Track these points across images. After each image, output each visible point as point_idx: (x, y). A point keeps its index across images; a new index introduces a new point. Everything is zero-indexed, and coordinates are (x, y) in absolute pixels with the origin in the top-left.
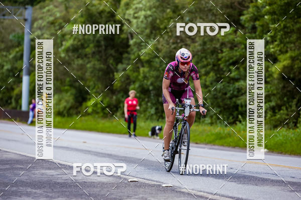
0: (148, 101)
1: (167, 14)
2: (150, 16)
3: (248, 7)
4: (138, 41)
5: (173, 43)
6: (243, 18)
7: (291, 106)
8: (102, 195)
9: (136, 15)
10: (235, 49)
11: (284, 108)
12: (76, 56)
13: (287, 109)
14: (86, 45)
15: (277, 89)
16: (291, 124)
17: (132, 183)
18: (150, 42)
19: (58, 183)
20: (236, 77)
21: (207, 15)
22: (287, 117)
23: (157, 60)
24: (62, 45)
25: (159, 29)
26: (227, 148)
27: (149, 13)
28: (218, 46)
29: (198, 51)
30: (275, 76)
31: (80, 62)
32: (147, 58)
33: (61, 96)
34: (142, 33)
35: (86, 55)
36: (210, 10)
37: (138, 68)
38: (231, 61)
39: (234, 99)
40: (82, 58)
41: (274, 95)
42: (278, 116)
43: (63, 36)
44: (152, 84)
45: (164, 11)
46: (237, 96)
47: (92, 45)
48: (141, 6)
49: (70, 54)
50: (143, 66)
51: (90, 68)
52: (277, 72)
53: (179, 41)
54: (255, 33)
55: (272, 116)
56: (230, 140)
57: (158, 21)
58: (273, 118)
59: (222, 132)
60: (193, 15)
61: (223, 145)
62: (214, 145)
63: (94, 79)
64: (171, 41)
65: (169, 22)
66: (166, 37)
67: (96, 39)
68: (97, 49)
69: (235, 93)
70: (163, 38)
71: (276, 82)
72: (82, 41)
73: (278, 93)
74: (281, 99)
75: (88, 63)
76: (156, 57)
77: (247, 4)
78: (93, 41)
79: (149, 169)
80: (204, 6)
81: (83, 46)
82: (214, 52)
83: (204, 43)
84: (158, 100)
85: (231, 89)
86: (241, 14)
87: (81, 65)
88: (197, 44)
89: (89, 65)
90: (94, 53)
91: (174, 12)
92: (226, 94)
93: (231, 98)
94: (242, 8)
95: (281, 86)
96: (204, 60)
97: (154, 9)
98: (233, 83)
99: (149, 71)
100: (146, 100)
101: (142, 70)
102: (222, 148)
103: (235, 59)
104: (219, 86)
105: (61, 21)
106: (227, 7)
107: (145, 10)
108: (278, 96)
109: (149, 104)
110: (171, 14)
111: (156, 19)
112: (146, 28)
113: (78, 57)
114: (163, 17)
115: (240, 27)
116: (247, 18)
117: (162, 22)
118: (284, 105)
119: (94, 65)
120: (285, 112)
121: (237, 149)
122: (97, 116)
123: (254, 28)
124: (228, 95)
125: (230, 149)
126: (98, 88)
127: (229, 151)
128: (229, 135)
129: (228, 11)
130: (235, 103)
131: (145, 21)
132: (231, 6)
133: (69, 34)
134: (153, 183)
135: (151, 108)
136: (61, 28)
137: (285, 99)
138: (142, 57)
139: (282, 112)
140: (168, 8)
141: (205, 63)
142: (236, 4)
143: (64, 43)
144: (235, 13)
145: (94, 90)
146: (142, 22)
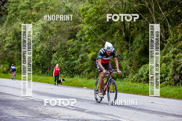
0: (39, 68)
1: (47, 33)
2: (40, 34)
3: (79, 31)
4: (35, 44)
5: (49, 45)
6: (77, 35)
7: (95, 70)
8: (19, 105)
9: (34, 34)
10: (74, 47)
11: (93, 71)
12: (10, 49)
13: (94, 71)
14: (14, 45)
15: (90, 63)
16: (96, 78)
17: (32, 100)
18: (40, 44)
19: (2, 100)
20: (74, 59)
21: (63, 34)
22: (94, 75)
23: (42, 52)
24: (5, 45)
25: (43, 39)
26: (70, 87)
27: (39, 32)
28: (67, 46)
29: (59, 48)
30: (90, 58)
31: (12, 52)
32: (39, 51)
33: (4, 65)
34: (37, 40)
35: (14, 49)
36: (64, 32)
37: (35, 55)
38: (72, 52)
39: (73, 67)
40: (13, 50)
41: (89, 66)
42: (90, 74)
43: (5, 41)
44: (40, 61)
45: (45, 32)
46: (74, 66)
47: (17, 45)
48: (35, 30)
49: (8, 49)
50: (37, 54)
51: (16, 54)
52: (90, 57)
53: (51, 44)
54: (82, 41)
55: (88, 74)
56: (71, 83)
57: (43, 36)
58: (89, 75)
59: (68, 80)
60: (57, 34)
61: (68, 86)
62: (65, 85)
63: (17, 59)
64: (48, 44)
65: (47, 36)
66: (46, 42)
67: (18, 43)
68: (19, 47)
69: (73, 65)
70: (45, 43)
71: (90, 61)
72: (13, 44)
73: (90, 65)
74: (92, 67)
75: (15, 52)
76: (42, 50)
77: (78, 30)
78: (17, 43)
79: (39, 95)
80: (61, 30)
81: (13, 46)
82: (65, 48)
83: (61, 45)
84: (43, 67)
85: (72, 63)
86: (76, 34)
87: (12, 53)
88: (58, 46)
89: (15, 53)
90: (17, 48)
91: (49, 33)
92: (70, 65)
93: (72, 67)
94: (76, 31)
95: (92, 62)
96: (61, 51)
97: (41, 31)
98: (72, 61)
99: (39, 56)
100: (38, 67)
101: (36, 55)
102: (68, 87)
103: (73, 52)
104: (67, 62)
105: (4, 35)
106: (71, 31)
107: (37, 32)
108: (91, 66)
109: (39, 69)
110: (48, 33)
111: (42, 35)
112: (38, 39)
113: (11, 50)
114: (45, 34)
115: (76, 39)
116: (78, 35)
117: (45, 36)
118: (93, 70)
119: (18, 53)
120: (93, 72)
121: (74, 87)
122: (18, 73)
123: (81, 39)
124: (71, 66)
125: (71, 87)
126: (19, 62)
127: (71, 88)
128: (71, 82)
129: (71, 32)
130: (73, 69)
131: (38, 36)
132: (72, 30)
133: (7, 41)
134: (40, 100)
135: (40, 71)
136: (5, 38)
137: (93, 67)
138: (37, 50)
139: (92, 72)
140: (47, 31)
141: (62, 53)
142: (74, 30)
143: (5, 44)
144: (74, 33)
145: (17, 63)
146: (37, 36)
